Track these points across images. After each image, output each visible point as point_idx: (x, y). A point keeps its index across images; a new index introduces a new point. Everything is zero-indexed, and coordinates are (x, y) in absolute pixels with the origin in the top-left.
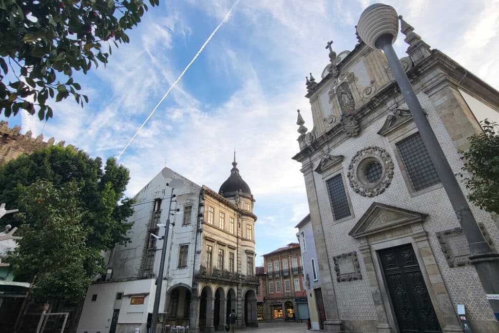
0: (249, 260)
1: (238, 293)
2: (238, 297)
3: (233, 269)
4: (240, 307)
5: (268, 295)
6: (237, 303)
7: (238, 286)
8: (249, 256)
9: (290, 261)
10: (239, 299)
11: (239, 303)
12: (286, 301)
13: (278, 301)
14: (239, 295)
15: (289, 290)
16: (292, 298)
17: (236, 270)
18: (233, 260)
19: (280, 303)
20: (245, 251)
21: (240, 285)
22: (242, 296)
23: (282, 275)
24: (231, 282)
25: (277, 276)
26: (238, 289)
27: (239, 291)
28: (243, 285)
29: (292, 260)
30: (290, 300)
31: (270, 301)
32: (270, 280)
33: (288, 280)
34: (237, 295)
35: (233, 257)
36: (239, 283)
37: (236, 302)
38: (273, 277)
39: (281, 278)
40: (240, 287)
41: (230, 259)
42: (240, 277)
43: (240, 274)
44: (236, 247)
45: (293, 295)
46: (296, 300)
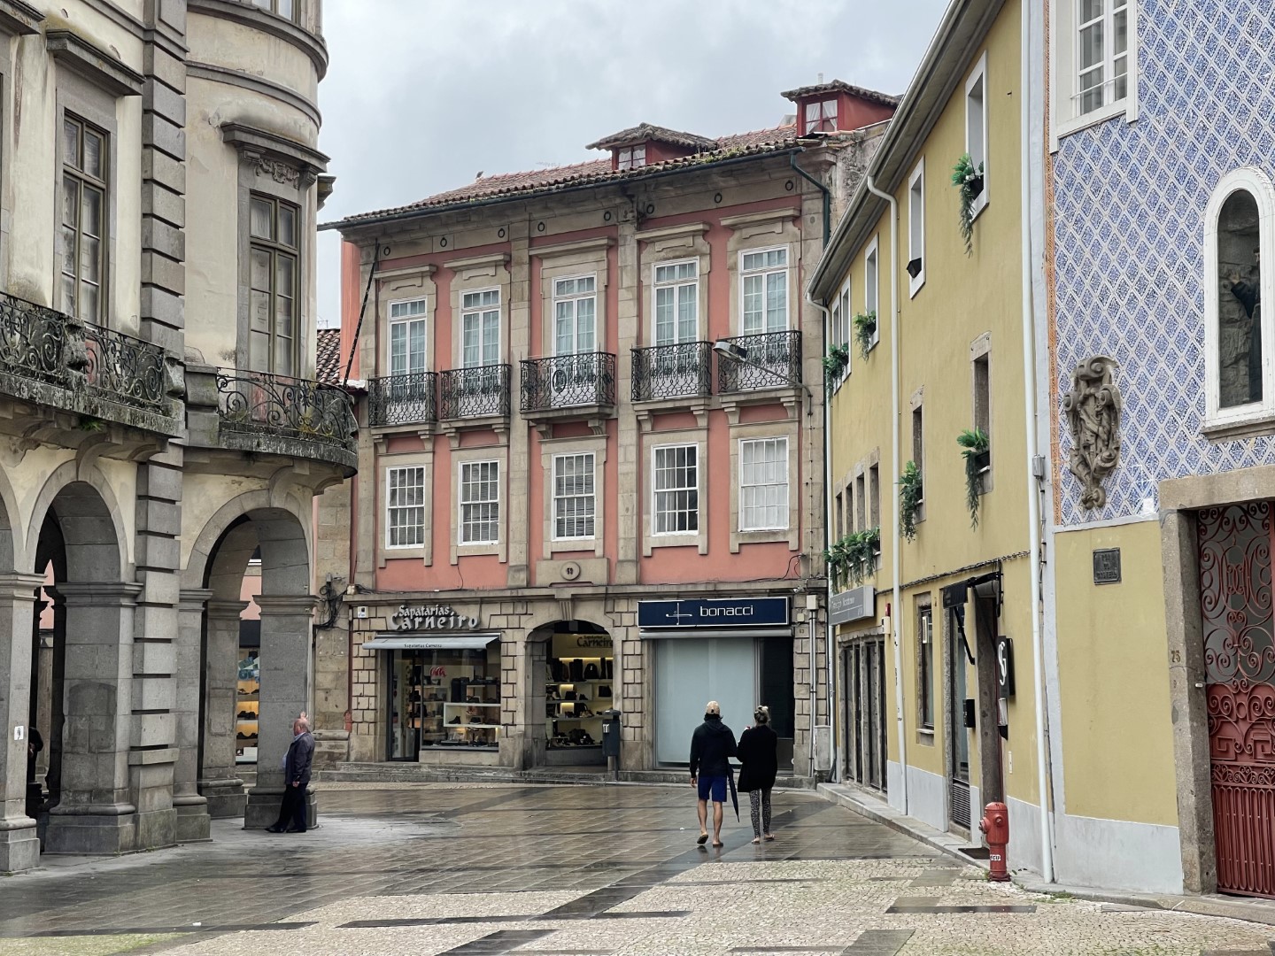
0: (260, 228)
1: (143, 532)
2: (142, 568)
3: (101, 296)
4: (157, 659)
5: (365, 564)
6: (138, 624)
7: (143, 466)
8: (267, 184)
9: (628, 280)
10: (158, 588)
11: (157, 623)
12: (545, 615)
13: (469, 613)
14: (157, 553)
15: (585, 527)
16: (606, 597)
17: (126, 309)
18: (100, 198)
19: (479, 631)
20: (227, 128)
21: (173, 456)
22: (184, 562)
23: (529, 408)
24: (85, 420)
25: (476, 408)
26: (143, 497)
27: (158, 517)
28: (196, 460)
29: (650, 277)
30: (589, 613)
31: (385, 620)
32: (393, 440)
33: (593, 447)
34: (142, 550)
35: (104, 167)
36: (162, 440)
37: (125, 615)
38: (434, 420)
39: (519, 425)
40: (162, 480)
41: (71, 182)
42: (176, 377)
43: (174, 351)
44: (135, 64)
45: (627, 575)
46: (652, 615)
